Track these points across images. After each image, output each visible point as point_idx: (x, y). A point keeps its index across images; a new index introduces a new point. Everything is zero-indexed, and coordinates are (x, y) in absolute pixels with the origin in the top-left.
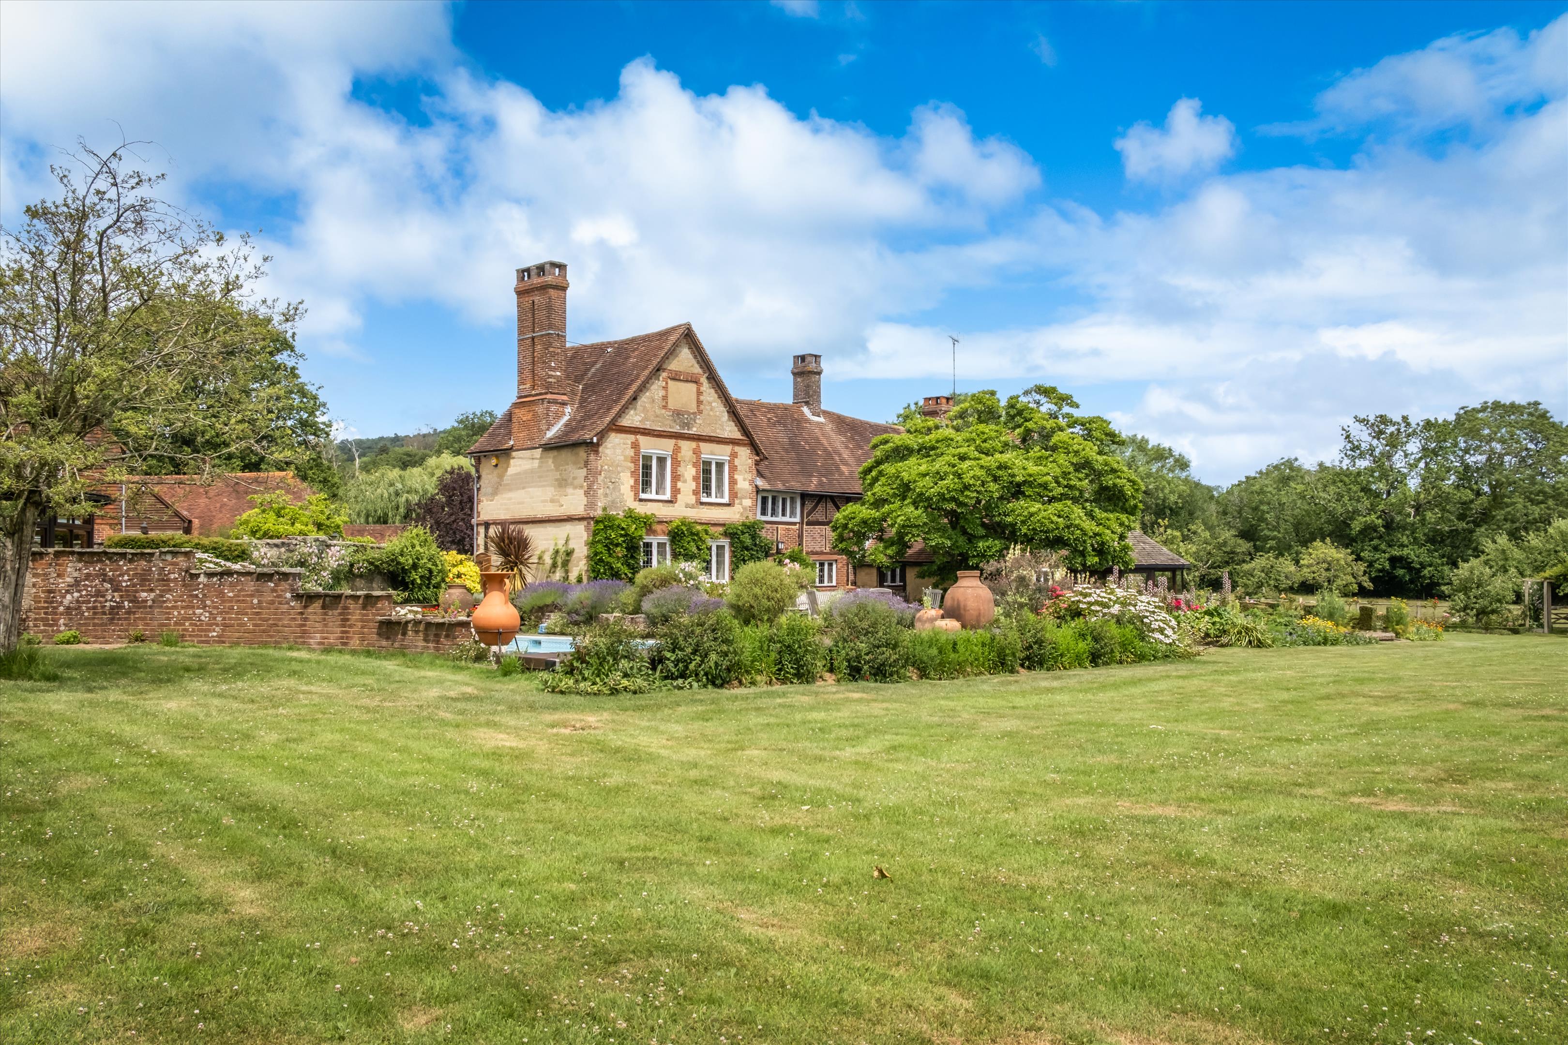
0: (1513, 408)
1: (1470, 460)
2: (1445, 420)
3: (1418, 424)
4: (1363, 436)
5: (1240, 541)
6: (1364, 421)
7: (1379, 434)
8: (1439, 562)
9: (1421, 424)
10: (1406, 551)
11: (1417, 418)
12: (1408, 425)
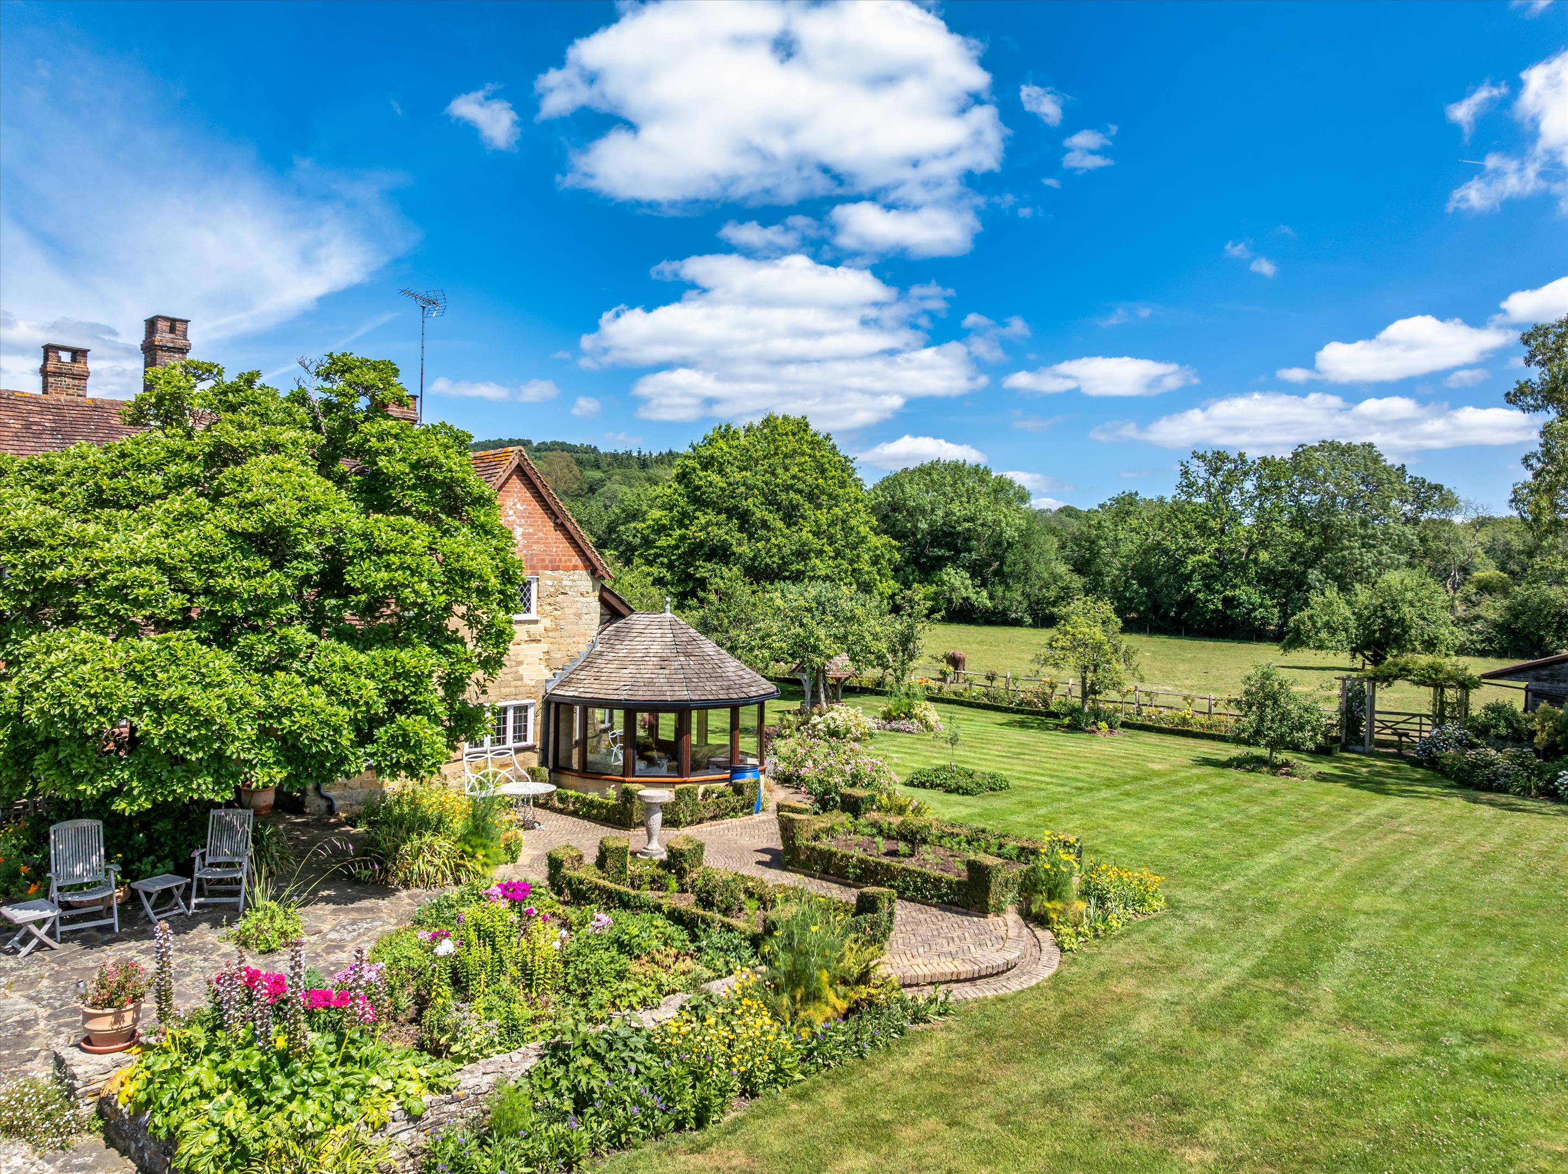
0: (1348, 450)
1: (1304, 499)
2: (1282, 459)
3: (1254, 462)
4: (1199, 471)
5: (1075, 577)
6: (1202, 458)
7: (1215, 471)
8: (1270, 603)
9: (1258, 461)
10: (1237, 592)
11: (1253, 455)
12: (1244, 462)
